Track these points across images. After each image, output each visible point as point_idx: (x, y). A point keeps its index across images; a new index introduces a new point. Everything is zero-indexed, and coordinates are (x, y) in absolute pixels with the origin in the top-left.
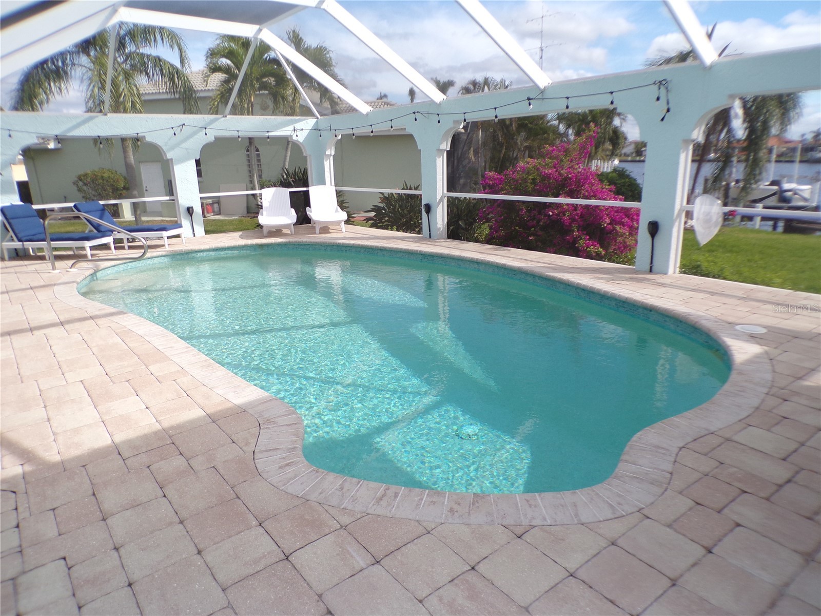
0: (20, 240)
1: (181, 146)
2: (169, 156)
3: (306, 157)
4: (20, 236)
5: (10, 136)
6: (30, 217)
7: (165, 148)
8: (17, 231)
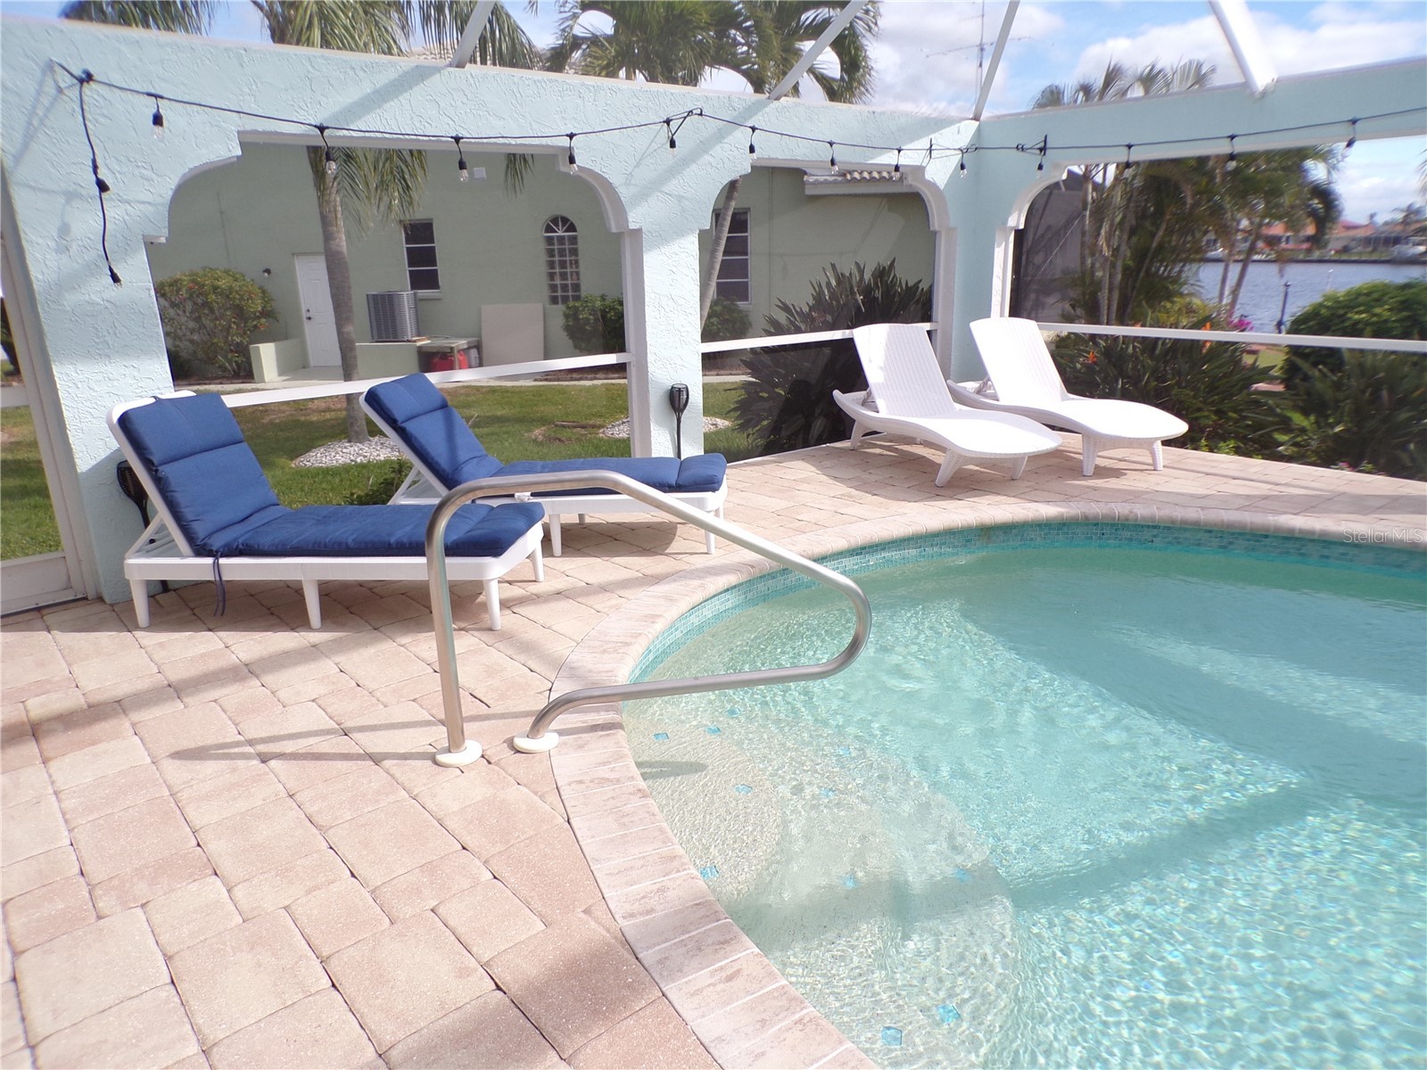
0: (200, 550)
1: (666, 189)
2: (636, 218)
3: (935, 233)
4: (200, 529)
5: (158, 120)
6: (224, 445)
7: (624, 193)
8: (188, 513)
